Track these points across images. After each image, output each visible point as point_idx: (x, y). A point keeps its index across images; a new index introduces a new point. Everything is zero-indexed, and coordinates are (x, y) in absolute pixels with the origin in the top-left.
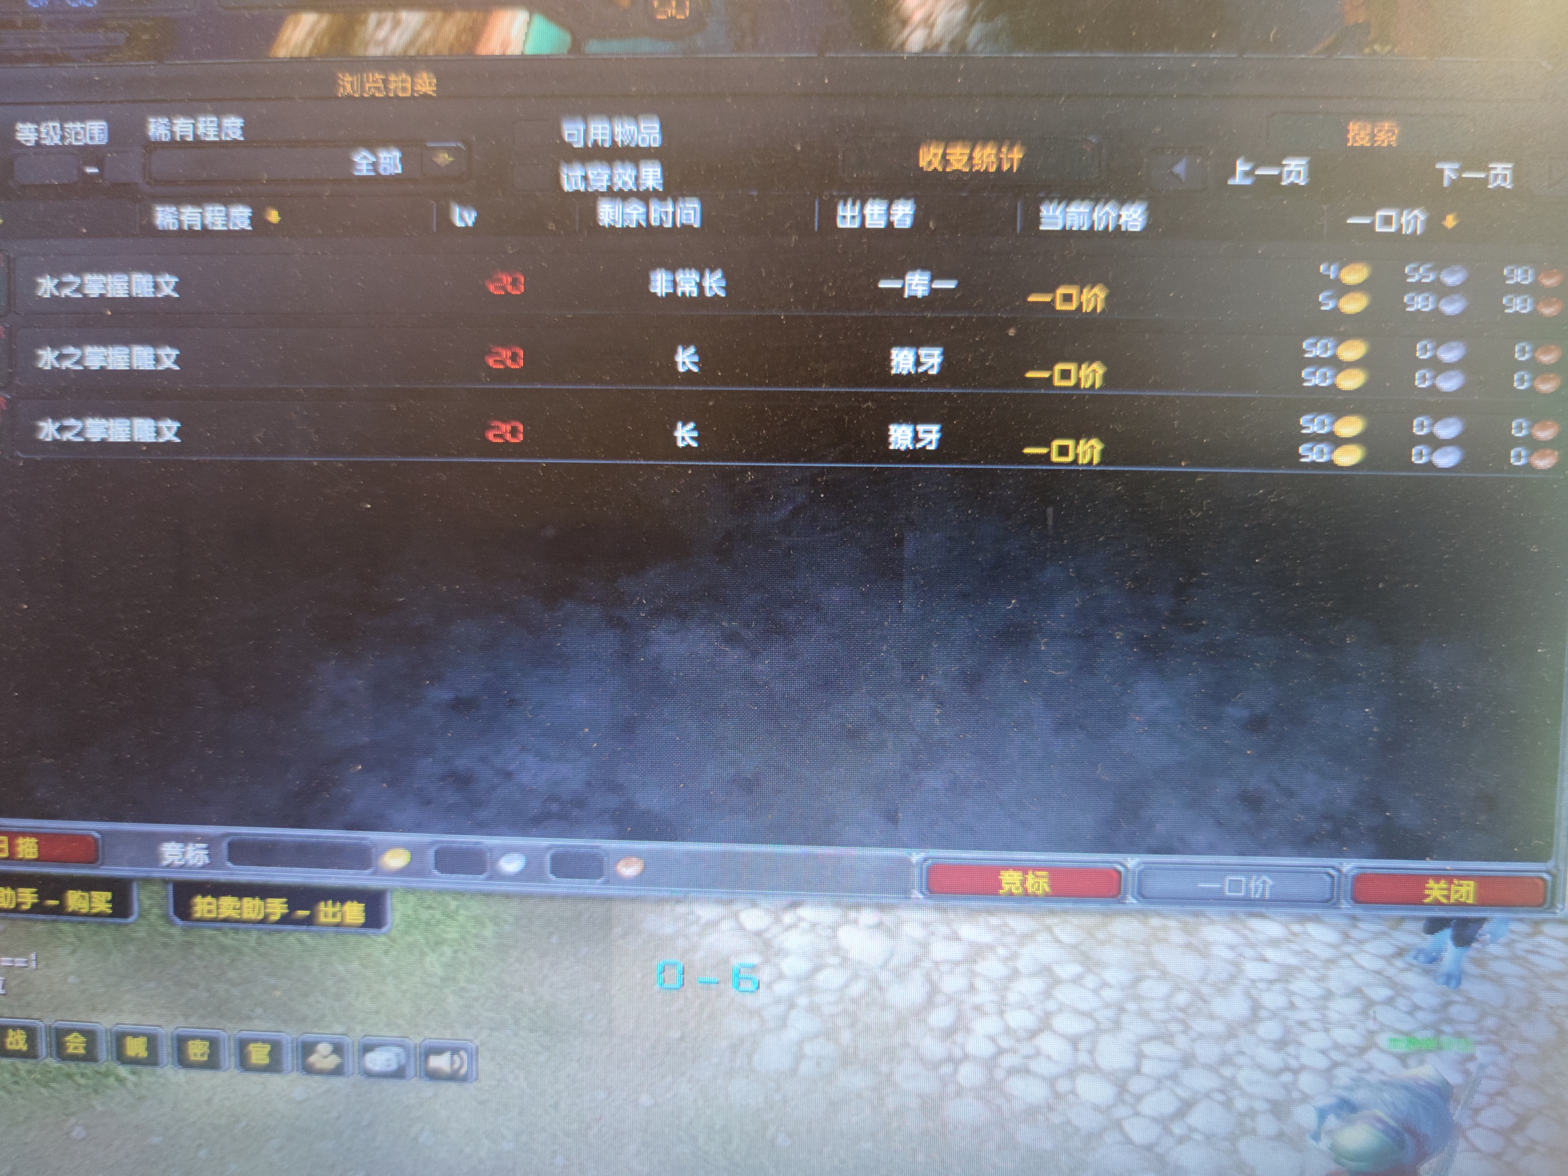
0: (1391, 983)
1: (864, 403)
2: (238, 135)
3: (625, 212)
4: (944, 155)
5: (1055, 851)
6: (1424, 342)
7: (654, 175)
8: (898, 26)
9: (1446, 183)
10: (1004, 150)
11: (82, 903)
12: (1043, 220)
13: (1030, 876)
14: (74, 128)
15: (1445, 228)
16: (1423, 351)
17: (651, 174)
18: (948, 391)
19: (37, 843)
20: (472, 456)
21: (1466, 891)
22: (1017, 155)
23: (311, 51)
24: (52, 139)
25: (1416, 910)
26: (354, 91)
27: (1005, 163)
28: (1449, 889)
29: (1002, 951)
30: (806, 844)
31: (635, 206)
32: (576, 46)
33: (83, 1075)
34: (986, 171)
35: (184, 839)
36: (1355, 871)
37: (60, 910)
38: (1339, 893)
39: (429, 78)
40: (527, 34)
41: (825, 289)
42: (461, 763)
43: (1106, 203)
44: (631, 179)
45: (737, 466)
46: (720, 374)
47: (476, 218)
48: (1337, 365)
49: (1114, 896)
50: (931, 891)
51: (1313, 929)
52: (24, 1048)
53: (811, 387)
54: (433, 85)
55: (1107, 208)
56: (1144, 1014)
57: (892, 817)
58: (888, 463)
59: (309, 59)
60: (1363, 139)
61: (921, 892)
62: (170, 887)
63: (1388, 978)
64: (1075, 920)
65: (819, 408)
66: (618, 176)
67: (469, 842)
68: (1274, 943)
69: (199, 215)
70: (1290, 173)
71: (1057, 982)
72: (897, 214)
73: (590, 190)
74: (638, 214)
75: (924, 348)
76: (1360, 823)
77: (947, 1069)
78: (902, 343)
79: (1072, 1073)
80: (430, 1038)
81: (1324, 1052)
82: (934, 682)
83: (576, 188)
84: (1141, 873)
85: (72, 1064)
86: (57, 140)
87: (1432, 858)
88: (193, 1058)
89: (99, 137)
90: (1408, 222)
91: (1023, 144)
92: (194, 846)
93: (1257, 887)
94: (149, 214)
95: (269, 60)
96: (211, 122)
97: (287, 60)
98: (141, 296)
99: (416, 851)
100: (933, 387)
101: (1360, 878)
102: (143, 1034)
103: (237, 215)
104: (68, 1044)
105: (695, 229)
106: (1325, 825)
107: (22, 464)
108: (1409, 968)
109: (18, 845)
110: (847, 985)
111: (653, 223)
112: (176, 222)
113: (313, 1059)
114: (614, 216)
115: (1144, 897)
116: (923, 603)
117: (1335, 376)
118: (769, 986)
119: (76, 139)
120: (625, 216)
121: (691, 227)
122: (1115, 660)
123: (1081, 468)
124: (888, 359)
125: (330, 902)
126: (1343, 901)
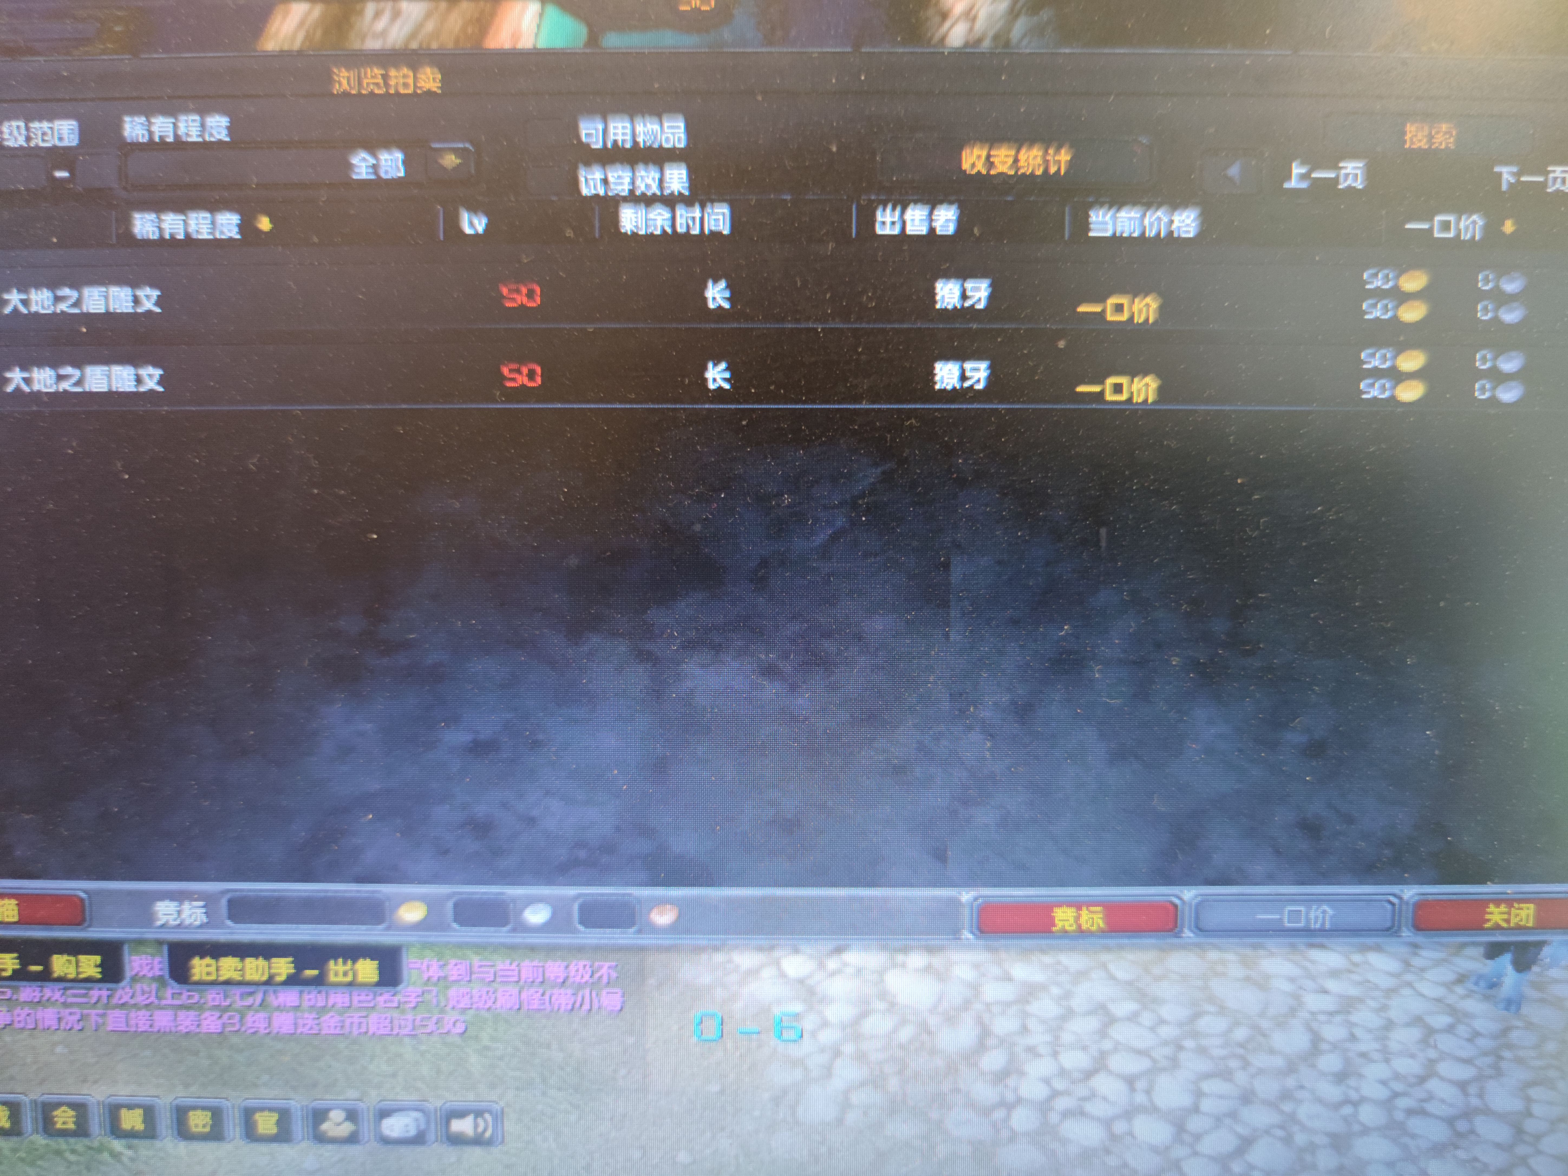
0: (1452, 1011)
1: (907, 421)
2: (224, 136)
3: (649, 218)
4: (988, 157)
5: (1109, 886)
6: (1484, 352)
7: (679, 178)
8: (937, 19)
9: (1504, 187)
10: (1051, 151)
11: (67, 968)
12: (1092, 226)
13: (1084, 913)
14: (41, 128)
15: (1504, 234)
16: (1483, 361)
17: (676, 177)
18: (995, 406)
19: (17, 904)
21: (1526, 914)
22: (1064, 156)
23: (303, 43)
24: (16, 139)
25: (1476, 935)
26: (350, 87)
27: (1052, 166)
28: (1509, 914)
29: (1055, 991)
31: (658, 211)
32: (593, 39)
33: (73, 1151)
34: (1032, 174)
35: (179, 897)
36: (1417, 898)
37: (46, 976)
38: (1400, 921)
39: (433, 73)
40: (539, 26)
41: (864, 300)
42: (481, 810)
43: (1157, 209)
44: (655, 183)
46: (753, 391)
47: (487, 225)
48: (1397, 376)
49: (1171, 930)
50: (982, 932)
51: (1375, 959)
52: (7, 1125)
53: (850, 403)
54: (438, 81)
55: (1159, 213)
56: (1202, 1051)
57: (940, 856)
59: (300, 53)
60: (1420, 141)
61: (972, 932)
62: (165, 949)
63: (1448, 1005)
64: (1130, 956)
65: (859, 426)
66: (640, 179)
67: (491, 893)
68: (1335, 974)
69: (182, 222)
70: (1347, 176)
71: (1111, 1020)
72: (939, 220)
73: (610, 194)
74: (664, 220)
75: (970, 362)
76: (1422, 849)
77: (999, 1114)
78: (946, 357)
79: (1128, 1114)
80: (451, 1101)
81: (1384, 1083)
82: (985, 714)
83: (595, 192)
84: (1198, 905)
85: (61, 1140)
86: (22, 142)
87: (1493, 882)
88: (194, 1130)
89: (69, 138)
90: (1467, 228)
91: (1071, 147)
92: (190, 905)
93: (1316, 918)
94: (127, 222)
95: (257, 54)
96: (193, 121)
97: (276, 54)
98: (118, 311)
99: (433, 904)
100: (980, 402)
101: (1421, 906)
102: (139, 1106)
103: (224, 222)
104: (56, 1119)
105: (724, 236)
106: (1386, 852)
108: (1470, 994)
110: (895, 1030)
111: (679, 230)
112: (157, 230)
113: (325, 1126)
114: (637, 222)
115: (1201, 930)
116: (971, 631)
117: (1394, 387)
118: (814, 1034)
119: (43, 140)
120: (648, 222)
121: (720, 234)
122: (1171, 687)
124: (931, 374)
125: (340, 960)
126: (1404, 929)
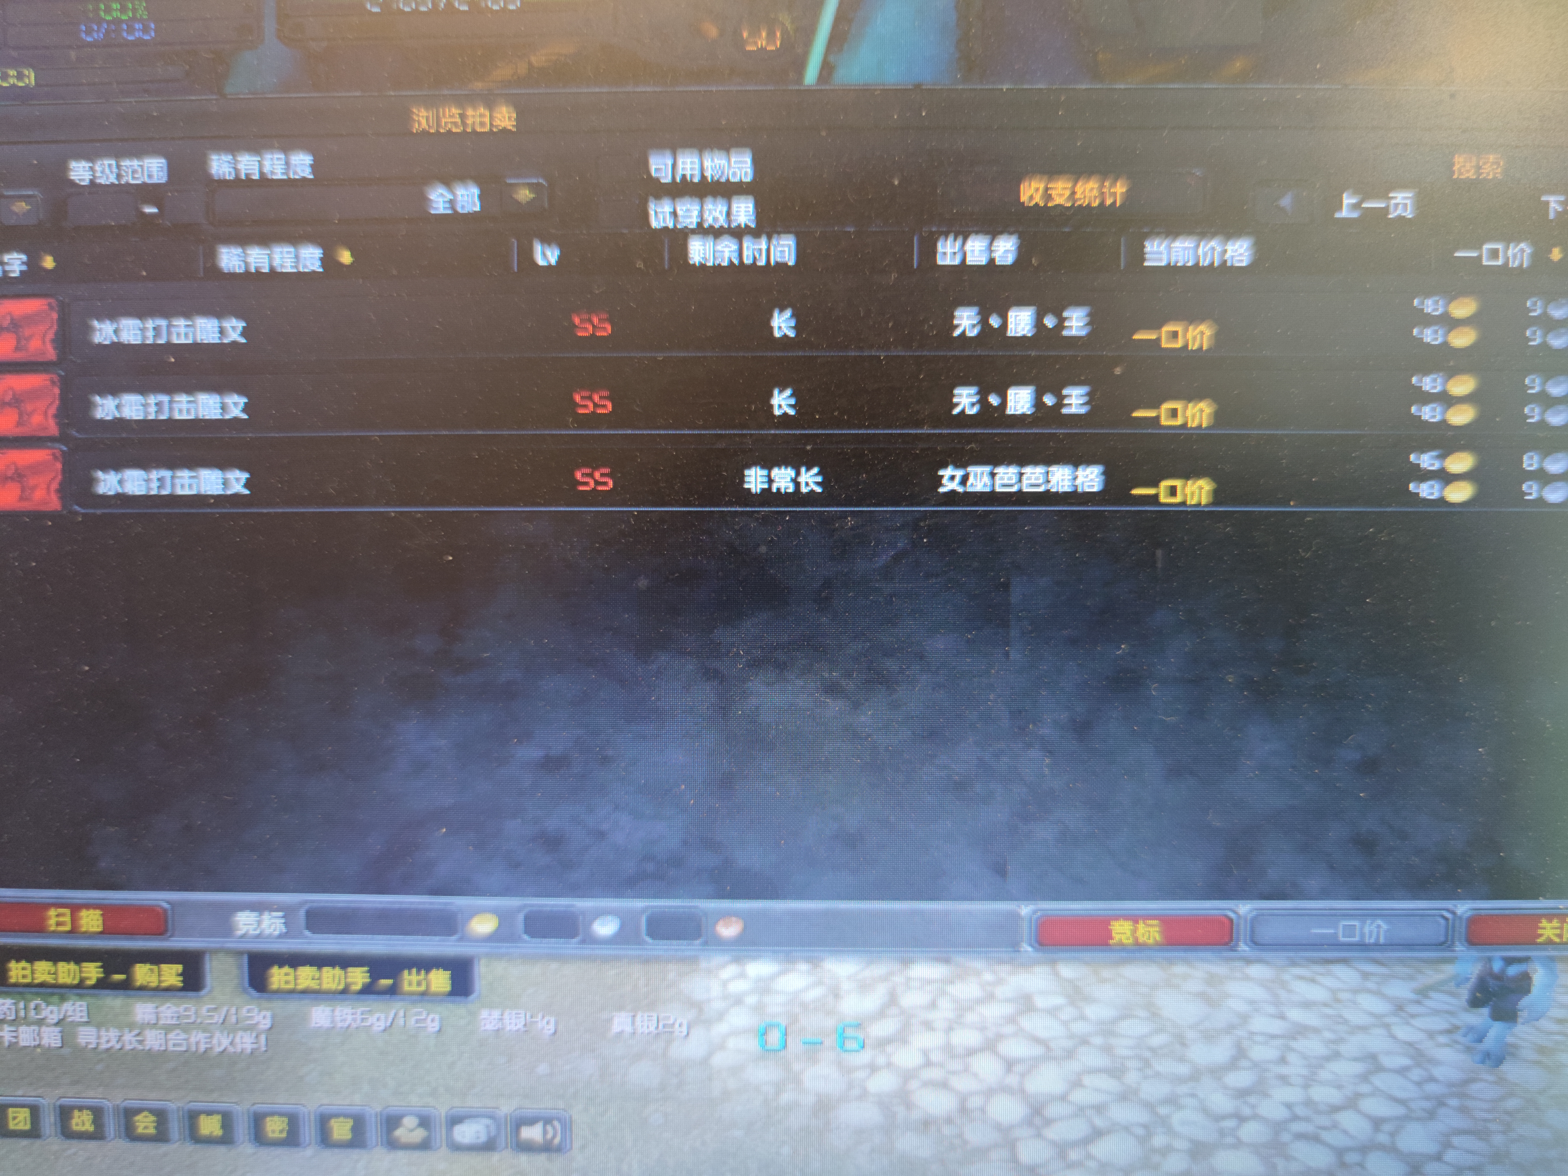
1: (967, 445)
2: (307, 173)
3: (716, 249)
4: (1047, 189)
5: (1165, 899)
6: (1532, 377)
7: (746, 211)
9: (1552, 216)
10: (1107, 184)
11: (150, 976)
12: (1147, 256)
13: (1141, 926)
14: (131, 166)
15: (1551, 261)
16: (1532, 385)
17: (743, 209)
19: (102, 915)
20: (561, 505)
22: (1120, 189)
24: (108, 178)
25: (1528, 950)
26: (429, 126)
27: (1107, 197)
28: (1561, 928)
30: (912, 899)
31: (726, 243)
34: (1089, 205)
35: (259, 908)
36: (1469, 913)
37: (127, 986)
38: (1453, 936)
39: (508, 112)
41: (926, 328)
42: (552, 824)
43: (1211, 239)
44: (722, 215)
45: (836, 511)
46: (817, 417)
47: (559, 257)
48: (1447, 400)
49: (1226, 944)
50: (1041, 944)
52: (91, 1129)
53: (911, 428)
54: (513, 119)
55: (1213, 243)
57: (1000, 871)
58: (993, 505)
60: (1468, 171)
61: (1031, 945)
62: (245, 959)
65: (921, 451)
66: (708, 212)
67: (560, 905)
69: (266, 256)
70: (1397, 206)
72: (998, 250)
73: (679, 227)
74: (731, 251)
76: (1475, 865)
80: (521, 1109)
82: (1044, 731)
83: (664, 225)
84: (1254, 920)
85: (142, 1145)
86: (113, 179)
87: (1545, 898)
88: (271, 1135)
89: (158, 175)
90: (1515, 256)
91: (1127, 179)
92: (269, 915)
93: (1371, 932)
94: (212, 255)
96: (278, 159)
98: (205, 342)
99: (504, 917)
101: (1475, 921)
102: (218, 1112)
103: (307, 256)
104: (137, 1124)
105: (790, 267)
106: (1439, 867)
107: (80, 519)
109: (81, 918)
111: (746, 261)
112: (242, 264)
113: (400, 1133)
114: (705, 254)
115: (1256, 943)
116: (1031, 650)
117: (1445, 411)
119: (134, 178)
120: (716, 254)
121: (786, 264)
122: (1225, 704)
123: (1189, 509)
125: (414, 970)
126: (1457, 943)
